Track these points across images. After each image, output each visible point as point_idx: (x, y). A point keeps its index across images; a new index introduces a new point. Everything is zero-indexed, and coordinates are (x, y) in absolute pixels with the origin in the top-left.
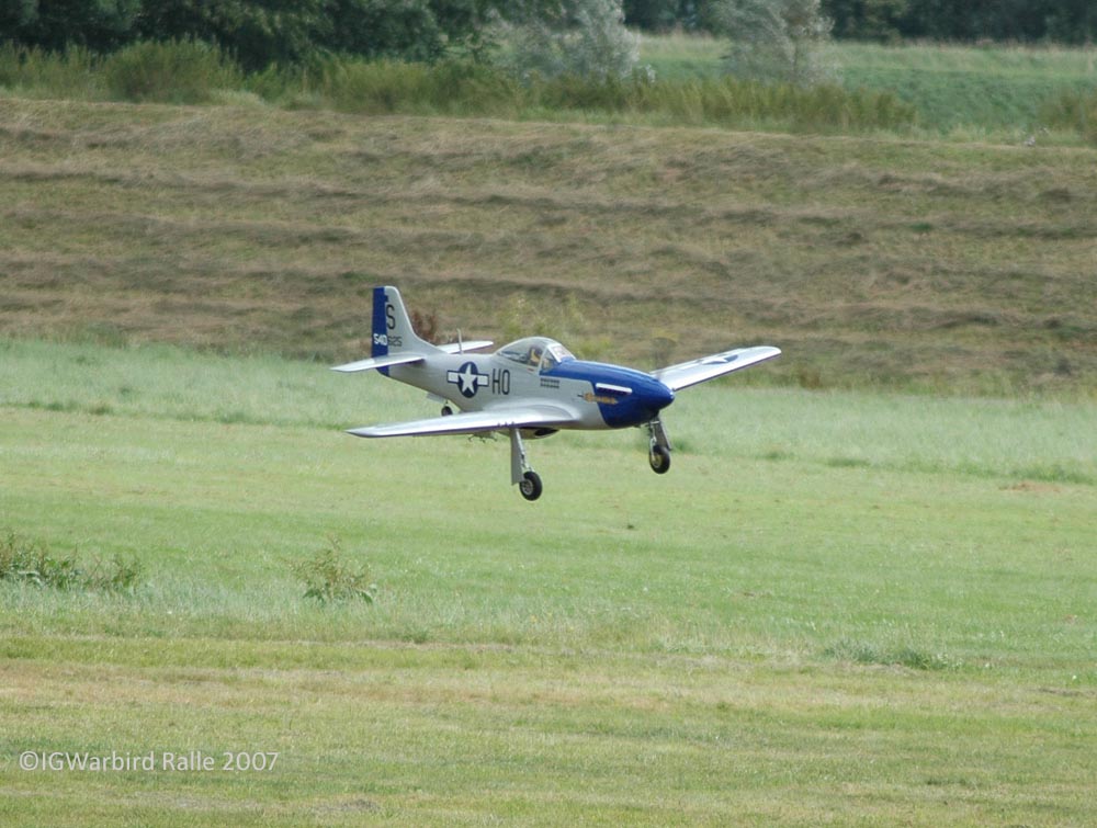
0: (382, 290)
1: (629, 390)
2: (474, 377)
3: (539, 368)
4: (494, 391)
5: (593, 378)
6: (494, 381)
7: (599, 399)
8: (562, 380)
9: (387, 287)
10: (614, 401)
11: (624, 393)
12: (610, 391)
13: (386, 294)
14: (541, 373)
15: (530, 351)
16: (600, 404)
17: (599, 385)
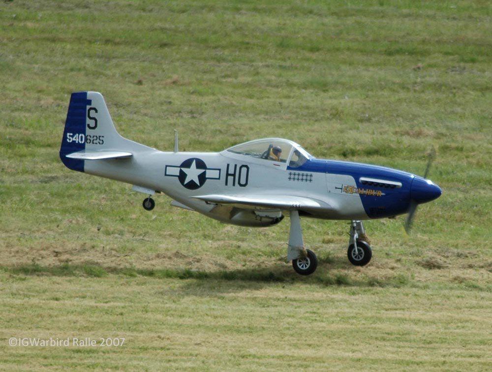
0: (85, 94)
1: (399, 184)
2: (201, 171)
3: (287, 164)
4: (226, 184)
5: (356, 173)
6: (228, 175)
7: (363, 191)
8: (316, 175)
9: (89, 93)
10: (380, 193)
11: (395, 186)
12: (378, 184)
13: (88, 98)
14: (289, 168)
15: (269, 150)
16: (362, 196)
17: (363, 179)
